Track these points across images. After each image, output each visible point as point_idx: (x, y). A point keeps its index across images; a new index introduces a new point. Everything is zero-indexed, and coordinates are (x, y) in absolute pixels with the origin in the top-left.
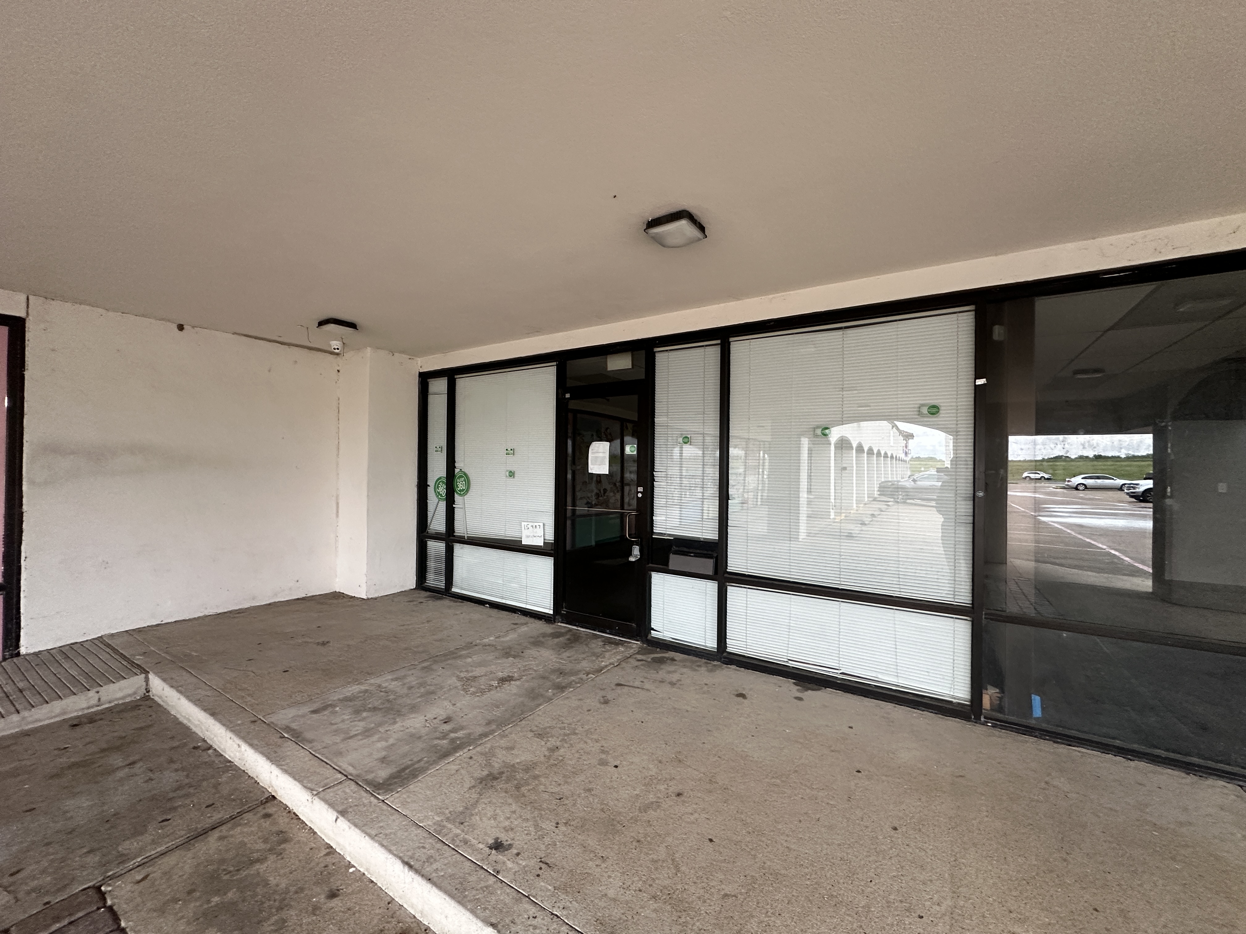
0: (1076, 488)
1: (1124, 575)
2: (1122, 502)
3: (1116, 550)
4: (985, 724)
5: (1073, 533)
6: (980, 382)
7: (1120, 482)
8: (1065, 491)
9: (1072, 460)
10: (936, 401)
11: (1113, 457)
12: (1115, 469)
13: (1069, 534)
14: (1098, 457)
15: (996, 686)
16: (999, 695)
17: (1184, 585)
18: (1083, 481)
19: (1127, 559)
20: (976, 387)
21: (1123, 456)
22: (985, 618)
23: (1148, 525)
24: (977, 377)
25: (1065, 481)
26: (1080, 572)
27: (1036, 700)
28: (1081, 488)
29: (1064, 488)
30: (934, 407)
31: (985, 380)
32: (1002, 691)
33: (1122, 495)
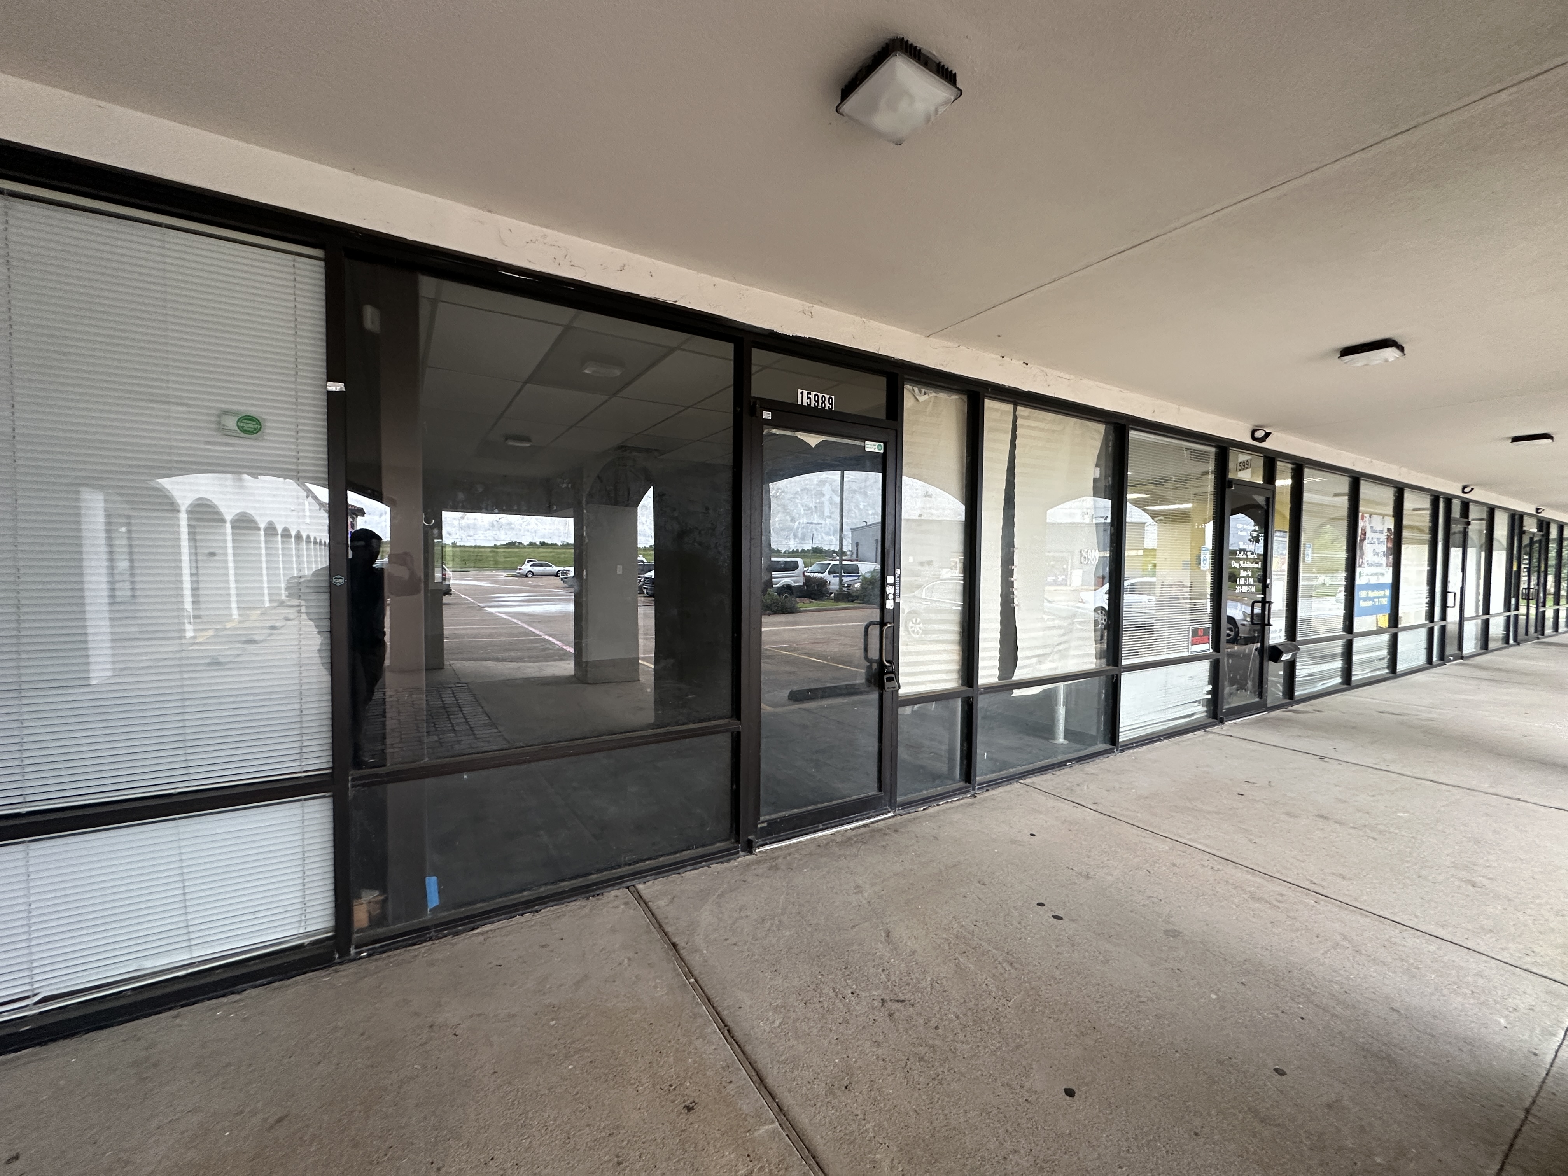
0: (526, 576)
1: (555, 660)
2: (557, 588)
3: (550, 635)
4: (357, 958)
5: (519, 623)
6: (336, 387)
7: (556, 569)
8: (516, 578)
9: (525, 547)
10: (253, 409)
11: (552, 545)
12: (553, 556)
13: (516, 623)
14: (543, 544)
15: (372, 887)
16: (381, 898)
17: (598, 664)
18: (531, 569)
19: (558, 643)
20: (330, 393)
21: (560, 544)
22: (353, 786)
23: (571, 608)
24: (331, 378)
25: (516, 569)
26: (520, 664)
27: (432, 883)
28: (530, 575)
29: (513, 576)
30: (250, 418)
31: (342, 385)
32: (384, 890)
33: (557, 581)
